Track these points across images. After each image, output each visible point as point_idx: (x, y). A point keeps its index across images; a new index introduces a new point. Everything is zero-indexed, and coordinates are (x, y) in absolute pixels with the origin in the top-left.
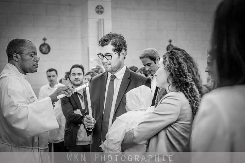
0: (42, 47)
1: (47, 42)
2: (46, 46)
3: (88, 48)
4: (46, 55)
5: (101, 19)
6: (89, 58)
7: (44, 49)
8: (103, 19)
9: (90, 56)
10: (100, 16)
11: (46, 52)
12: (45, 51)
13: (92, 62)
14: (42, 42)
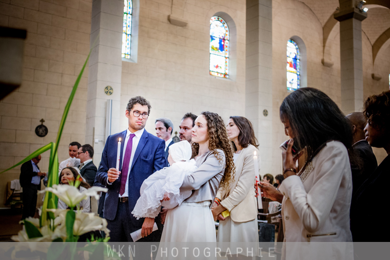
0: (39, 128)
1: (44, 124)
2: (44, 128)
3: (94, 129)
4: (42, 138)
5: (109, 100)
6: (94, 139)
7: (41, 131)
8: (112, 100)
9: (95, 137)
10: (108, 97)
11: (43, 135)
12: (42, 133)
13: (97, 143)
14: (40, 123)
